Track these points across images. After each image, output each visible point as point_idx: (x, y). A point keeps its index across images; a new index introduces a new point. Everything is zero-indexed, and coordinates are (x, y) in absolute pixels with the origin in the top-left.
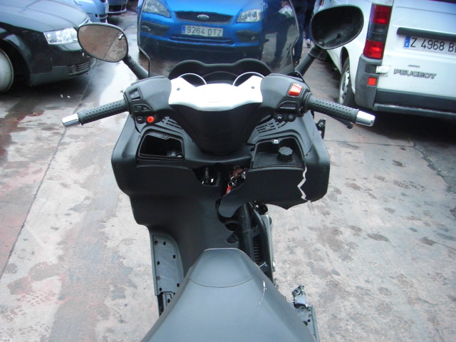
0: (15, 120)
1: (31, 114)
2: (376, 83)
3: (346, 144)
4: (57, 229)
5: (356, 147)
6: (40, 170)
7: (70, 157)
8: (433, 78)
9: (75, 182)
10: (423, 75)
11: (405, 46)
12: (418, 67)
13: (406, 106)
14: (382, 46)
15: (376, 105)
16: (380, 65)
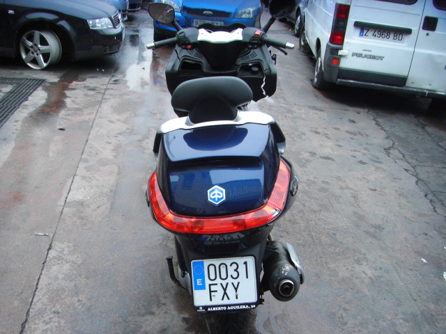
0: (66, 83)
1: (77, 80)
2: (339, 63)
3: (314, 108)
4: (110, 143)
5: (322, 110)
6: (92, 113)
7: (112, 107)
8: (381, 60)
9: (118, 120)
10: (374, 57)
11: (360, 35)
12: (370, 51)
13: (361, 81)
14: (343, 35)
15: (339, 80)
16: (341, 49)
